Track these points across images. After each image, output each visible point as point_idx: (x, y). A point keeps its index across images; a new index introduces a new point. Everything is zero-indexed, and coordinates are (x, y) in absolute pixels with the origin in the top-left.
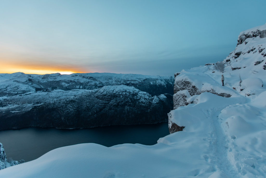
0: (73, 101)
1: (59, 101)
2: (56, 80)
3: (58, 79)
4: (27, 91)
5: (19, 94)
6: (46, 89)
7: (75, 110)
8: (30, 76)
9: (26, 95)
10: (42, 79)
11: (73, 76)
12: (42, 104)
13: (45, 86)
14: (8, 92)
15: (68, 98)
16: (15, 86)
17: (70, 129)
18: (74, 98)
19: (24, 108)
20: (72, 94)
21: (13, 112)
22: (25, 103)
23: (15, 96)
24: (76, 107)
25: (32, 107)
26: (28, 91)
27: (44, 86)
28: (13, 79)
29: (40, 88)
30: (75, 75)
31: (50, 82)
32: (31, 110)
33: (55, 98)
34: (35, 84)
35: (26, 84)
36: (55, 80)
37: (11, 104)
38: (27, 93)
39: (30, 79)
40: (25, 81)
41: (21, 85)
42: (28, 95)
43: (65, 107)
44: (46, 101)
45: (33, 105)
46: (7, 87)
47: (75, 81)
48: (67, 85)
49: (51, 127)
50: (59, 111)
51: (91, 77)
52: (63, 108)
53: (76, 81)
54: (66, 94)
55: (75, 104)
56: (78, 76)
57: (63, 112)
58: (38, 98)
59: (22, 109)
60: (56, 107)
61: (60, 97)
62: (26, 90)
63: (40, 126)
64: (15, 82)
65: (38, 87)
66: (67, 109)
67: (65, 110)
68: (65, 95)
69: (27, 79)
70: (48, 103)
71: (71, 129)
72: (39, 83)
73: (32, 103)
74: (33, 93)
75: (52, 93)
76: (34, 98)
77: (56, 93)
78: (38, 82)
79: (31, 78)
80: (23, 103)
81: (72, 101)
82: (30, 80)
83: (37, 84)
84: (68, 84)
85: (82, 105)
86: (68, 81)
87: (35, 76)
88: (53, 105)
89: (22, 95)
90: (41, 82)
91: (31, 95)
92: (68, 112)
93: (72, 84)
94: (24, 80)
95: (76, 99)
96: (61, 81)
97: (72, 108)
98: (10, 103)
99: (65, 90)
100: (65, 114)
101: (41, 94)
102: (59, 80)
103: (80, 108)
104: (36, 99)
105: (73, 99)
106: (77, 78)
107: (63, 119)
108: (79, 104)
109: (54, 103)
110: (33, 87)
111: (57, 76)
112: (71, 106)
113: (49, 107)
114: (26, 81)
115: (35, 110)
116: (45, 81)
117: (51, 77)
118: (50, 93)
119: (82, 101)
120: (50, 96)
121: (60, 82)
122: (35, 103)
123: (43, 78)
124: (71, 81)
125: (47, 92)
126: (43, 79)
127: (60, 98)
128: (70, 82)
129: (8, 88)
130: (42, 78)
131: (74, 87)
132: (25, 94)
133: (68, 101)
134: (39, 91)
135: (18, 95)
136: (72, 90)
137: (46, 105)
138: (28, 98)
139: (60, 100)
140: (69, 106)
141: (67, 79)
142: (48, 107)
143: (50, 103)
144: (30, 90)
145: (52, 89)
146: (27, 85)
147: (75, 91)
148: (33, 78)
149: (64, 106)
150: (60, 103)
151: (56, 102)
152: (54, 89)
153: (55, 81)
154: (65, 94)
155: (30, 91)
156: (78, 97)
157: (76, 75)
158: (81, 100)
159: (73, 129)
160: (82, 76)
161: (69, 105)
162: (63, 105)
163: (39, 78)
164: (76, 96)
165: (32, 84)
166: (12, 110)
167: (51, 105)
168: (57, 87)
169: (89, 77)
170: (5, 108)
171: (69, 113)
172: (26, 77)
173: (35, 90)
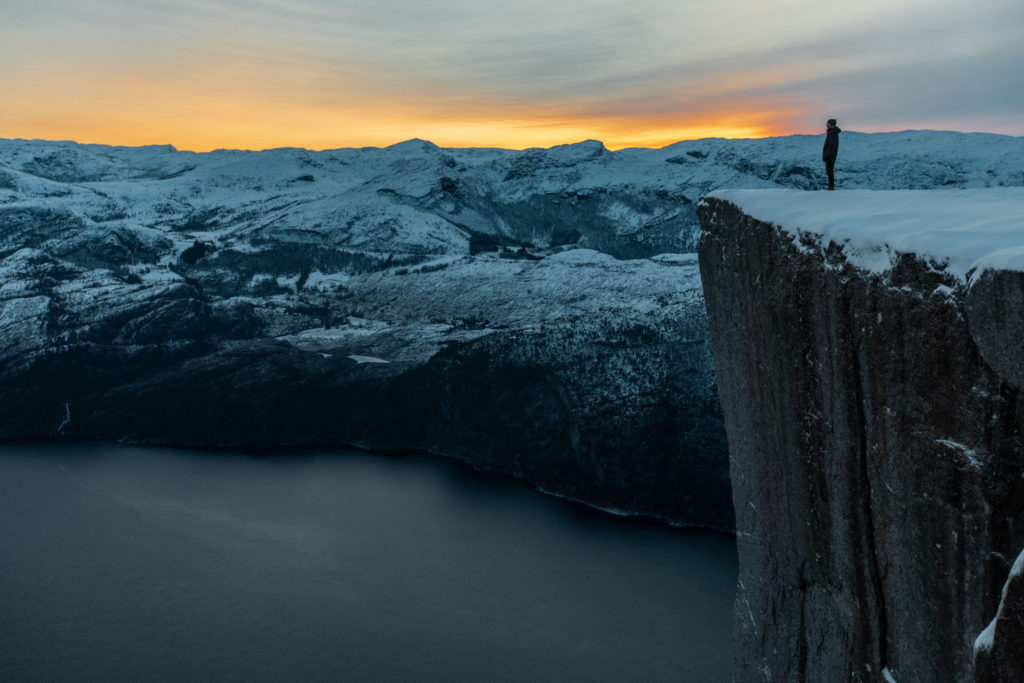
0: (645, 337)
1: (568, 325)
2: (577, 186)
3: (593, 179)
4: (431, 247)
5: (397, 263)
6: (523, 241)
7: (652, 394)
8: (452, 164)
9: (425, 270)
10: (507, 183)
11: (679, 161)
12: (487, 331)
13: (518, 221)
14: (352, 252)
15: (616, 312)
16: (382, 220)
17: (607, 510)
18: (651, 313)
19: (407, 344)
20: (654, 282)
21: (361, 359)
22: (416, 318)
23: (379, 274)
24: (656, 376)
25: (440, 343)
26: (435, 251)
27: (511, 224)
28: (376, 180)
29: (495, 237)
30: (691, 150)
31: (548, 197)
32: (432, 358)
33: (561, 301)
34: (473, 208)
35: (430, 209)
36: (570, 190)
37: (360, 316)
38: (429, 259)
39: (449, 180)
40: (427, 190)
41: (407, 211)
42: (434, 273)
43: (594, 370)
44: (511, 317)
45: (449, 331)
46: (350, 224)
47: (689, 197)
48: (635, 221)
49: (515, 474)
50: (561, 390)
51: (796, 170)
52: (582, 371)
53: (690, 194)
54: (622, 280)
55: (656, 356)
56: (711, 159)
57: (580, 396)
58: (474, 297)
59: (397, 347)
60: (546, 360)
61: (583, 297)
62: (424, 243)
63: (467, 461)
64: (385, 199)
65: (487, 229)
66: (605, 384)
67: (595, 386)
68: (612, 290)
69: (435, 180)
70: (513, 333)
71: (614, 512)
72: (491, 205)
73: (443, 321)
74: (454, 262)
75: (547, 271)
76: (459, 290)
77: (566, 269)
78: (488, 198)
79: (452, 174)
80: (409, 317)
81: (640, 335)
82: (448, 187)
83: (479, 209)
84: (645, 218)
85: (693, 370)
86: (642, 197)
87: (477, 162)
88: (536, 344)
89: (411, 268)
90: (502, 196)
91: (448, 273)
92: (605, 400)
93: (666, 213)
94: (420, 184)
95: (667, 322)
96: (603, 191)
97: (633, 380)
98: (359, 308)
99: (618, 256)
100: (587, 410)
101: (489, 273)
102: (596, 189)
103: (679, 385)
104: (465, 299)
105: (648, 319)
106: (700, 174)
107: (576, 439)
108: (679, 357)
109: (540, 336)
110: (459, 226)
111: (585, 160)
112: (628, 369)
113: (512, 356)
114: (431, 193)
115: (451, 362)
116: (518, 193)
117: (553, 169)
118: (536, 273)
119: (701, 342)
120: (536, 286)
121: (598, 200)
122: (461, 322)
123: (511, 176)
124: (662, 195)
125: (523, 261)
126: (514, 181)
127: (581, 304)
128: (654, 204)
129: (355, 229)
130: (505, 173)
131: (681, 235)
132: (419, 267)
133: (616, 328)
134: (485, 255)
135: (392, 271)
136: (658, 257)
137: (502, 339)
138: (430, 289)
139: (574, 320)
140: (620, 364)
141: (641, 181)
142: (507, 355)
143: (519, 333)
144: (445, 244)
145: (553, 245)
146: (433, 218)
147: (674, 263)
148: (465, 174)
149: (590, 358)
150: (571, 336)
151: (551, 332)
152: (565, 247)
153: (570, 195)
154: (617, 284)
155: (442, 251)
156: (681, 306)
157: (696, 154)
158: (693, 334)
159: (623, 514)
160: (735, 162)
161: (617, 360)
162: (586, 351)
163: (491, 174)
164: (665, 304)
165: (457, 211)
166: (359, 352)
167: (524, 344)
168: (580, 230)
169: (779, 169)
170: (334, 335)
171: (611, 412)
172: (430, 166)
173: (464, 244)
